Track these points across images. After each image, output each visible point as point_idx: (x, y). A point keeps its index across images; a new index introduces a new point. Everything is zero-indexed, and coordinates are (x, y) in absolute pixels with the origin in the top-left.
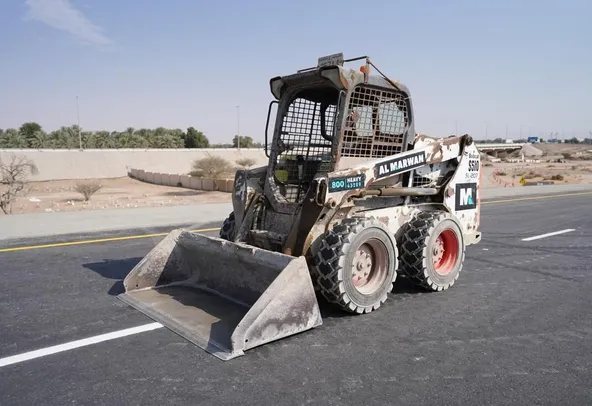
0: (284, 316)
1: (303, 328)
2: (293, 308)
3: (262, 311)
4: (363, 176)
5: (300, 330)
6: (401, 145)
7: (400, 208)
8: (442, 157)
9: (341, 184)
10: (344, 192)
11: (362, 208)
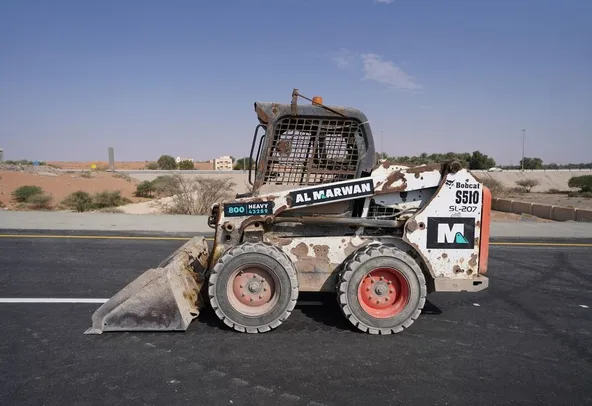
0: (142, 314)
1: (163, 328)
2: (152, 309)
3: (119, 304)
4: (271, 204)
5: (161, 329)
6: (354, 173)
7: (347, 238)
8: (405, 186)
9: (241, 210)
10: (245, 218)
11: (291, 234)
